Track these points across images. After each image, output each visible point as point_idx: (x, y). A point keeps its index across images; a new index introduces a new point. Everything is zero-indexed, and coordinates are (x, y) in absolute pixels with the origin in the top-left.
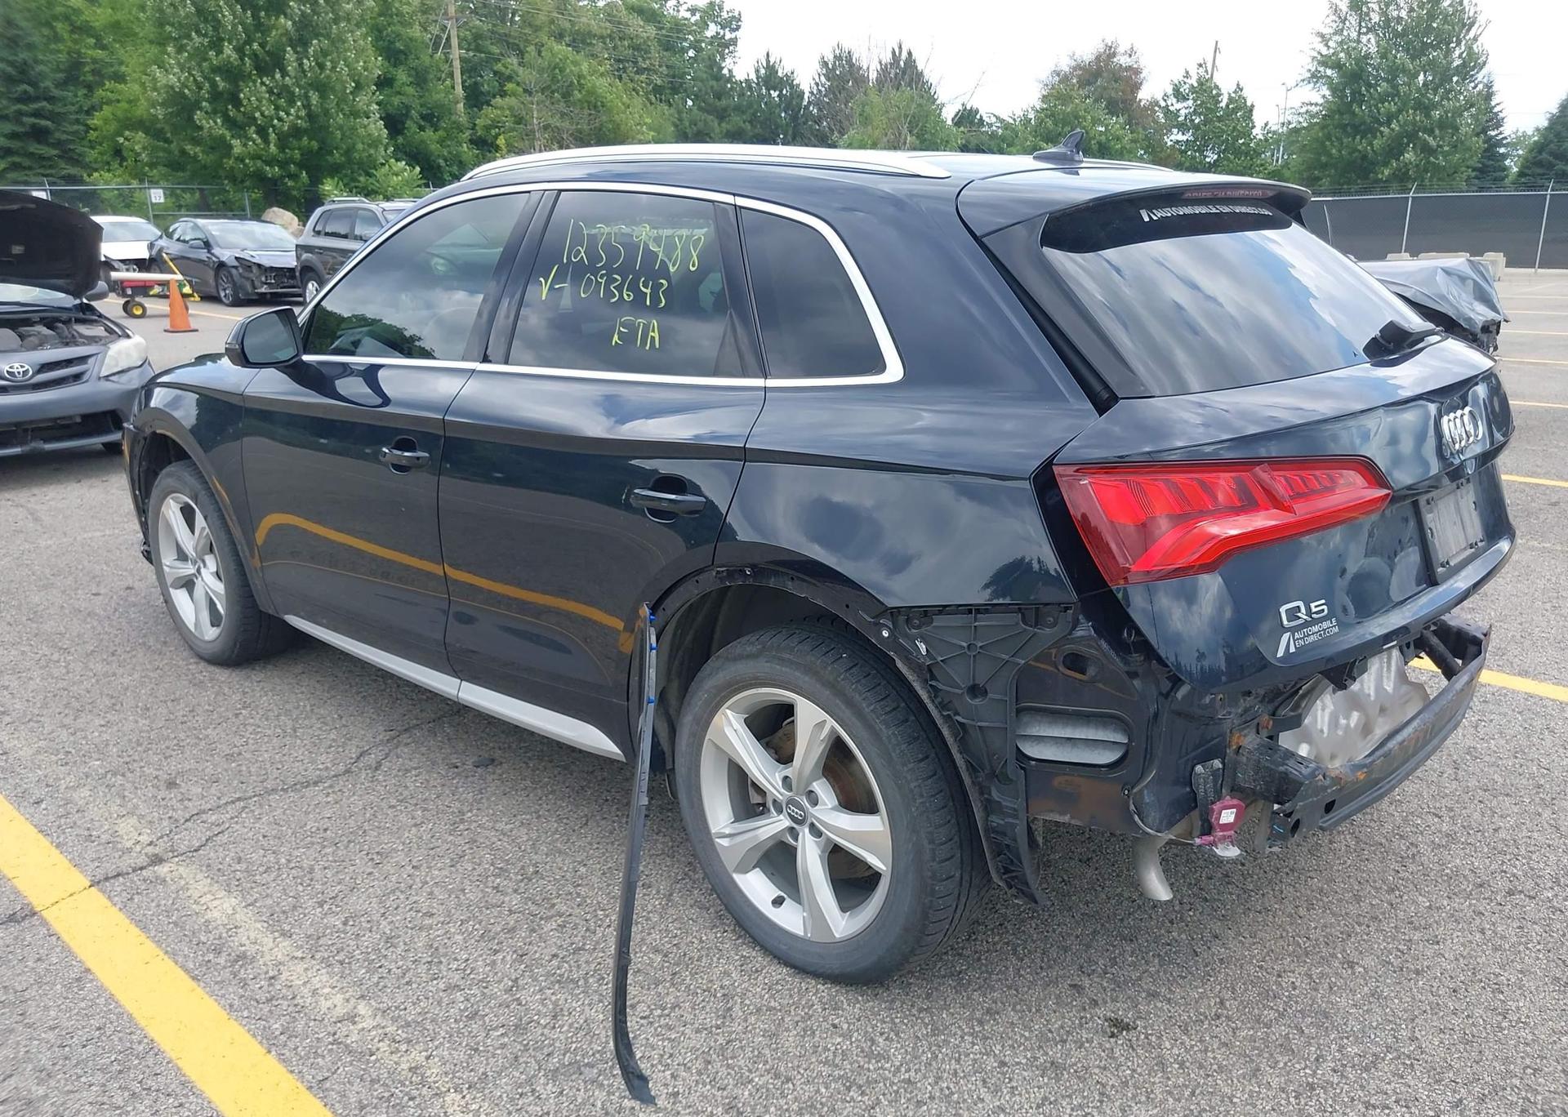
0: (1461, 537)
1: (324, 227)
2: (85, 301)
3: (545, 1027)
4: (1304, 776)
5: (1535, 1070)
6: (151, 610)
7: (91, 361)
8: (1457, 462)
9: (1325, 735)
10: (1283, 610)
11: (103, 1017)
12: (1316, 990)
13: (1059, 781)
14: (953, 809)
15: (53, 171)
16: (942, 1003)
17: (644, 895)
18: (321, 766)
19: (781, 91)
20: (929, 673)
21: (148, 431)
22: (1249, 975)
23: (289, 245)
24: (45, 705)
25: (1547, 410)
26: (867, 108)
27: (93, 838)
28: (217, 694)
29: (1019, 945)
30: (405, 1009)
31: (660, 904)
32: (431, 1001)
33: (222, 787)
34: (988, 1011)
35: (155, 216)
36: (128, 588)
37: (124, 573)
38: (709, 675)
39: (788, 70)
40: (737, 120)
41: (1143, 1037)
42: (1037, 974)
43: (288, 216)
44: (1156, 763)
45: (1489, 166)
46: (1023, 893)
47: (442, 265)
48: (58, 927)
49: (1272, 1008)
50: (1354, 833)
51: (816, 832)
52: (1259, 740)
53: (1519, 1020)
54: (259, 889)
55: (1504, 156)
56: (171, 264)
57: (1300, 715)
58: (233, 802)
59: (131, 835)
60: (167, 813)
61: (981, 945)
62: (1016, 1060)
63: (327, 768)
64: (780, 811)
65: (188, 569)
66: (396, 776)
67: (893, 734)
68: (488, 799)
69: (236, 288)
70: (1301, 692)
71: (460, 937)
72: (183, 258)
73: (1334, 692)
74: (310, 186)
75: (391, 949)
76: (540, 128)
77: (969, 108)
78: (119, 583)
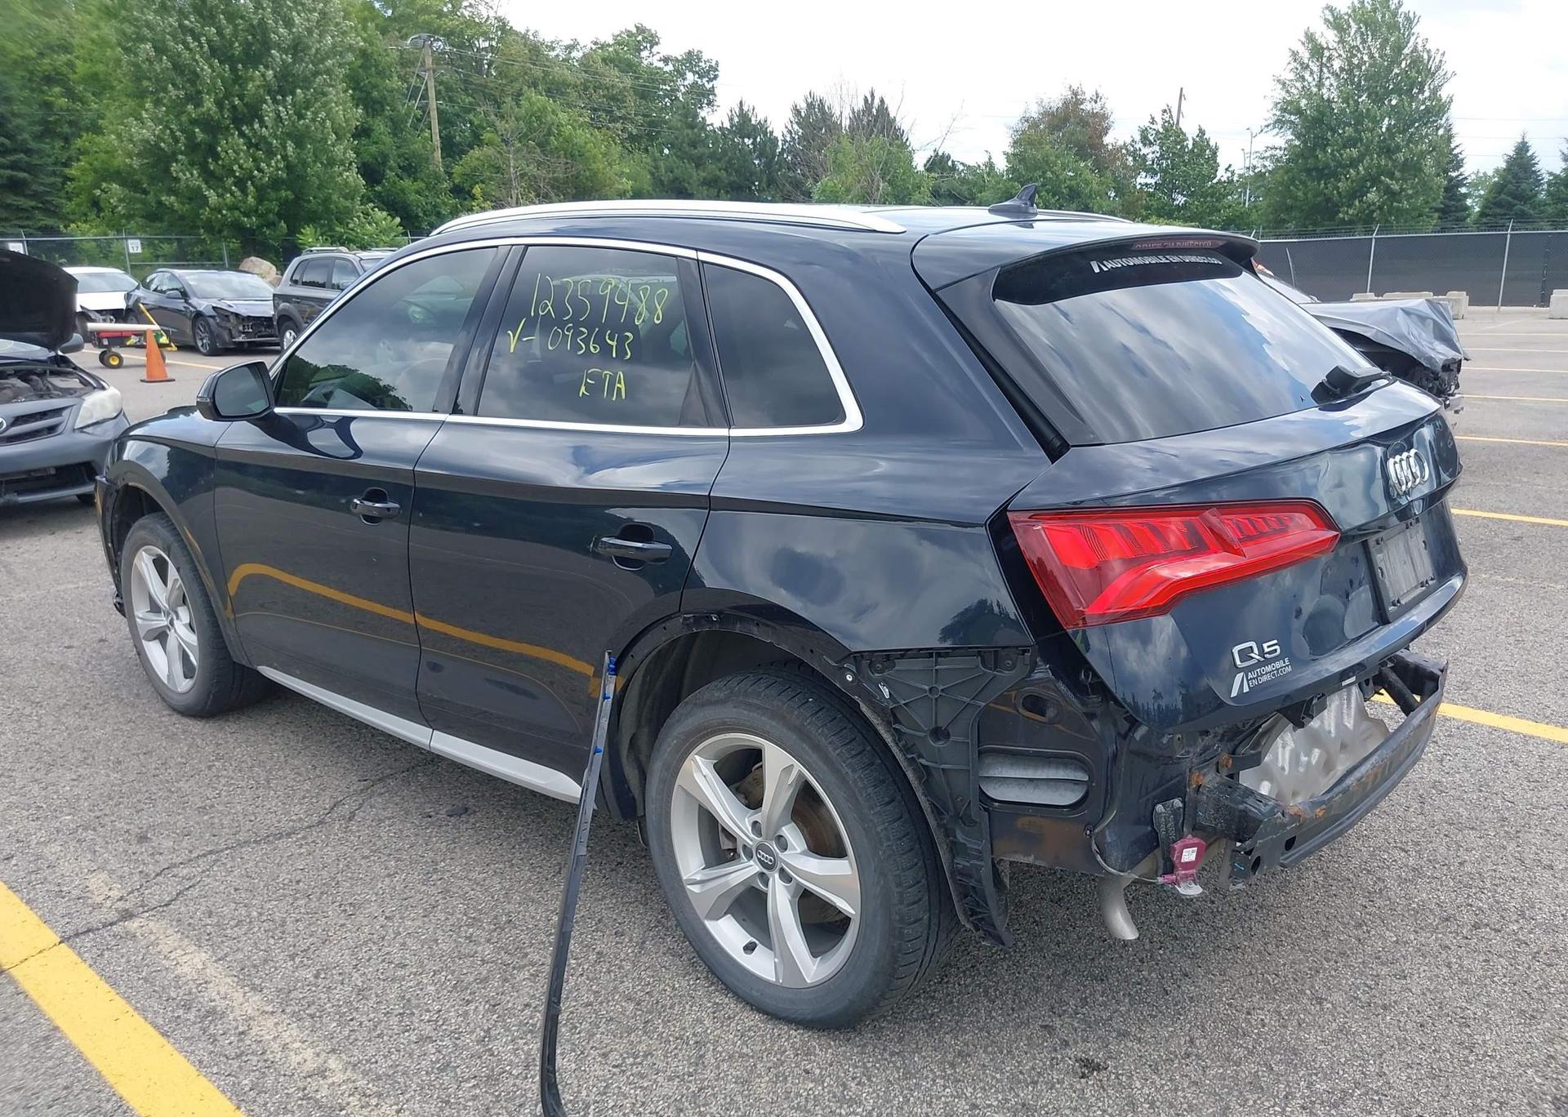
0: (1412, 576)
1: (302, 277)
2: (60, 353)
3: (517, 1078)
4: (1263, 814)
5: (1501, 1103)
6: (124, 662)
7: (65, 413)
8: (1404, 502)
9: (1287, 772)
10: (1236, 650)
11: (71, 1076)
12: (1285, 1027)
13: (1021, 822)
14: (920, 852)
15: (30, 223)
16: (914, 1046)
17: (617, 943)
18: (294, 818)
19: (755, 139)
20: (892, 717)
21: (120, 484)
22: (1218, 1013)
23: (267, 295)
24: (17, 760)
25: (1511, 446)
26: (840, 156)
27: (64, 894)
28: (190, 747)
29: (990, 987)
30: (376, 1062)
31: (632, 952)
32: (402, 1053)
33: (194, 840)
34: (960, 1054)
35: (133, 267)
36: (101, 640)
37: (98, 626)
38: (678, 721)
39: (761, 117)
40: (712, 168)
41: (1113, 1077)
42: (1008, 1015)
43: (266, 265)
44: (1117, 803)
45: (1451, 206)
46: (990, 935)
47: (419, 313)
48: (27, 985)
49: (1241, 1046)
50: (1322, 868)
51: (786, 877)
52: (1218, 779)
53: (1485, 1054)
54: (230, 942)
55: (1466, 196)
56: (148, 314)
57: (1260, 753)
58: (204, 855)
59: (102, 890)
60: (138, 867)
61: (953, 988)
62: (988, 1102)
63: (301, 819)
64: (750, 857)
65: (161, 621)
66: (370, 826)
67: (860, 777)
68: (461, 848)
69: (213, 337)
70: (1260, 730)
71: (433, 988)
72: (160, 307)
73: (1294, 730)
74: (288, 235)
75: (363, 1002)
76: (517, 177)
77: (940, 154)
78: (92, 635)
